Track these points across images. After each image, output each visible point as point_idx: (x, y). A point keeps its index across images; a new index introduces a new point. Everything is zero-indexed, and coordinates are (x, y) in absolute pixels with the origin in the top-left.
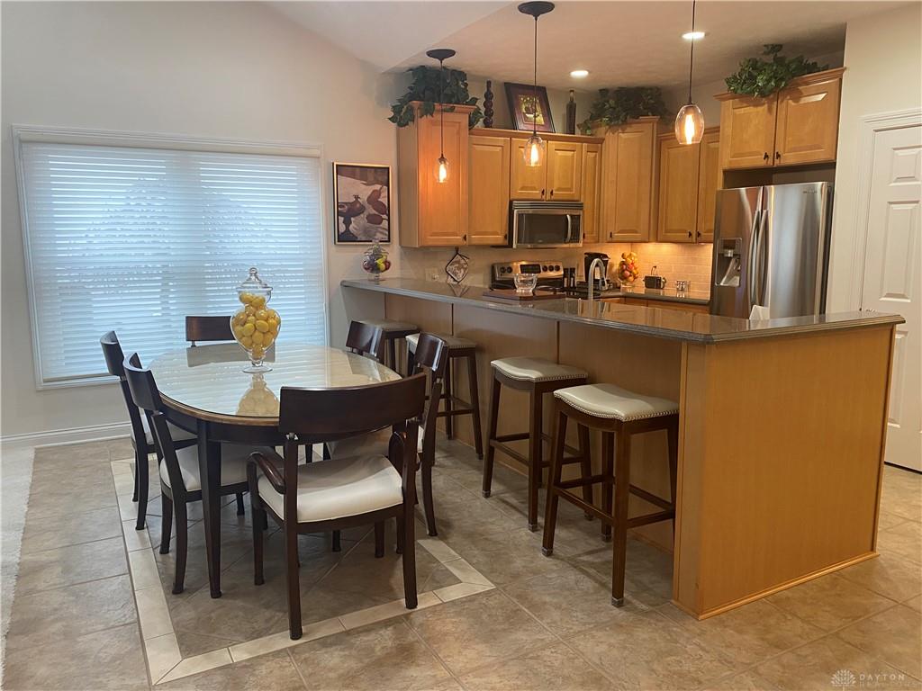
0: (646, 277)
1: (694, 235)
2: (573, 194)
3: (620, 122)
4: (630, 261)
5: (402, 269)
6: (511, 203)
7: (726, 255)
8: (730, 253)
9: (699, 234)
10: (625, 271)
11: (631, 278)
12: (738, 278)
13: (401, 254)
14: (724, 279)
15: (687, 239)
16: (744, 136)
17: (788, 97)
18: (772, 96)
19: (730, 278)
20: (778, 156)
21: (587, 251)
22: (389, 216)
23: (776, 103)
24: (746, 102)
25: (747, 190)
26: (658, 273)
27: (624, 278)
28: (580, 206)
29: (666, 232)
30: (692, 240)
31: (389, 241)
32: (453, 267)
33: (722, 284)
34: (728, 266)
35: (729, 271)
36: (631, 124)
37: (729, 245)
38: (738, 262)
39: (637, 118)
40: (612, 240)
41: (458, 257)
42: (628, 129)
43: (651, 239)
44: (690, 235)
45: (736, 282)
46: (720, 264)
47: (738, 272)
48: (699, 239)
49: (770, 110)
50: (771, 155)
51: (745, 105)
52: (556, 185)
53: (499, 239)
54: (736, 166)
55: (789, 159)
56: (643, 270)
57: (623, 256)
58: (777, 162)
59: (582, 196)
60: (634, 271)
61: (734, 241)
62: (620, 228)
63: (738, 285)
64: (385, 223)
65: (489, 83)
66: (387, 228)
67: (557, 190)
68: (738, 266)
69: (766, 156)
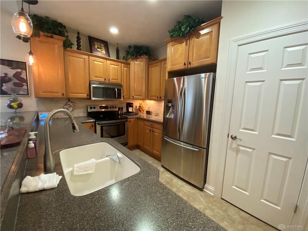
0: (146, 111)
1: (159, 98)
2: (119, 81)
3: (135, 57)
4: (141, 105)
5: (37, 107)
6: (90, 82)
7: (168, 106)
8: (170, 105)
9: (160, 97)
10: (140, 109)
11: (142, 111)
12: (173, 115)
13: (37, 101)
14: (168, 114)
15: (157, 99)
16: (176, 57)
17: (194, 37)
18: (187, 38)
19: (170, 114)
20: (190, 63)
21: (127, 102)
22: (27, 83)
23: (189, 40)
24: (177, 42)
25: (176, 79)
26: (151, 110)
27: (140, 111)
28: (121, 86)
29: (151, 97)
30: (158, 99)
31: (28, 95)
32: (67, 106)
33: (167, 117)
34: (170, 109)
35: (169, 112)
36: (139, 58)
37: (170, 101)
38: (173, 109)
39: (141, 56)
40: (134, 99)
41: (69, 103)
42: (138, 60)
43: (146, 98)
44: (158, 98)
45: (172, 116)
46: (167, 109)
47: (173, 112)
48: (161, 99)
49: (186, 44)
50: (186, 63)
51: (176, 43)
52: (111, 77)
53: (85, 96)
54: (172, 69)
55: (195, 64)
56: (146, 109)
57: (140, 104)
58: (189, 66)
59: (122, 83)
60: (143, 109)
61: (172, 100)
62: (136, 95)
63: (173, 117)
64: (25, 87)
65: (78, 33)
66: (26, 89)
67: (112, 79)
68: (173, 110)
69: (185, 64)
